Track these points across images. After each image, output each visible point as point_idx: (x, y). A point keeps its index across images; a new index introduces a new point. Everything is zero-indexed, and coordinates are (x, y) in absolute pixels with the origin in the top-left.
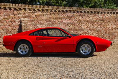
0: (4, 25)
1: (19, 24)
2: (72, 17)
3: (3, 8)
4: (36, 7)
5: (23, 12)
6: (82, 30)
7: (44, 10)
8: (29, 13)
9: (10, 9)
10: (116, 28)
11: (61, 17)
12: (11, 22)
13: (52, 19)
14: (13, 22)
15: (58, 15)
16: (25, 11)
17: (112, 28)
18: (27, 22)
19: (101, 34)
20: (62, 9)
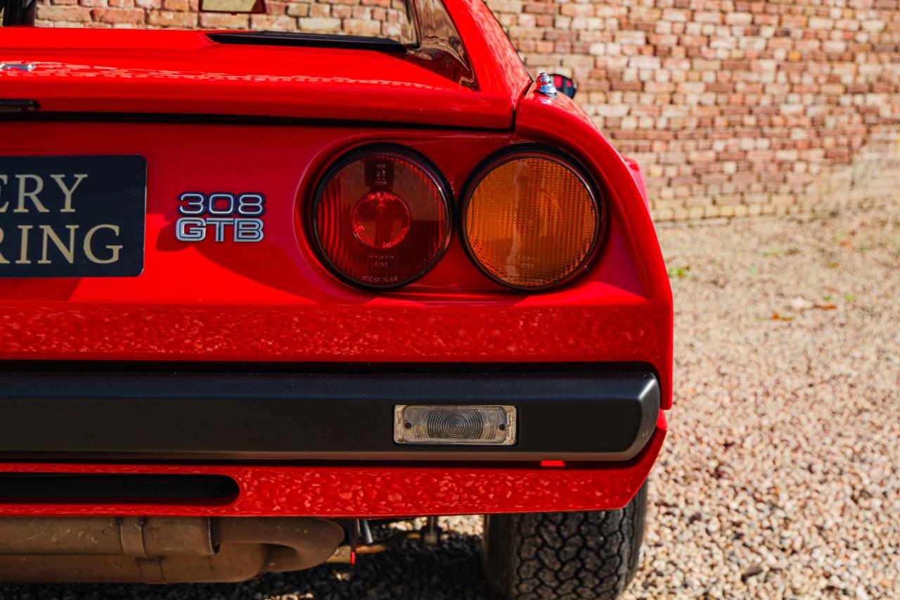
10: (886, 37)
17: (849, 37)
19: (751, 99)
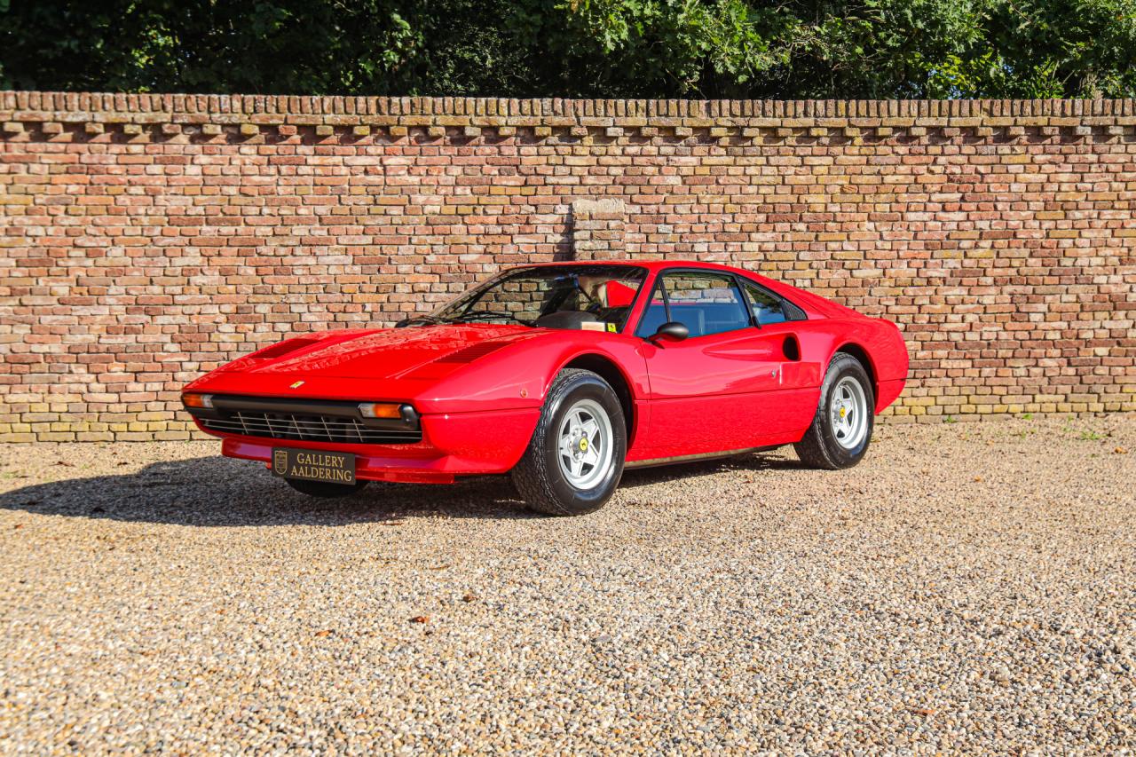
0: (455, 247)
1: (559, 238)
2: (988, 179)
3: (442, 131)
4: (684, 111)
5: (585, 151)
6: (1079, 276)
7: (747, 132)
8: (633, 156)
9: (493, 134)
11: (888, 179)
12: (499, 230)
13: (817, 200)
14: (514, 229)
15: (866, 169)
16: (599, 149)
18: (613, 224)
20: (894, 122)
